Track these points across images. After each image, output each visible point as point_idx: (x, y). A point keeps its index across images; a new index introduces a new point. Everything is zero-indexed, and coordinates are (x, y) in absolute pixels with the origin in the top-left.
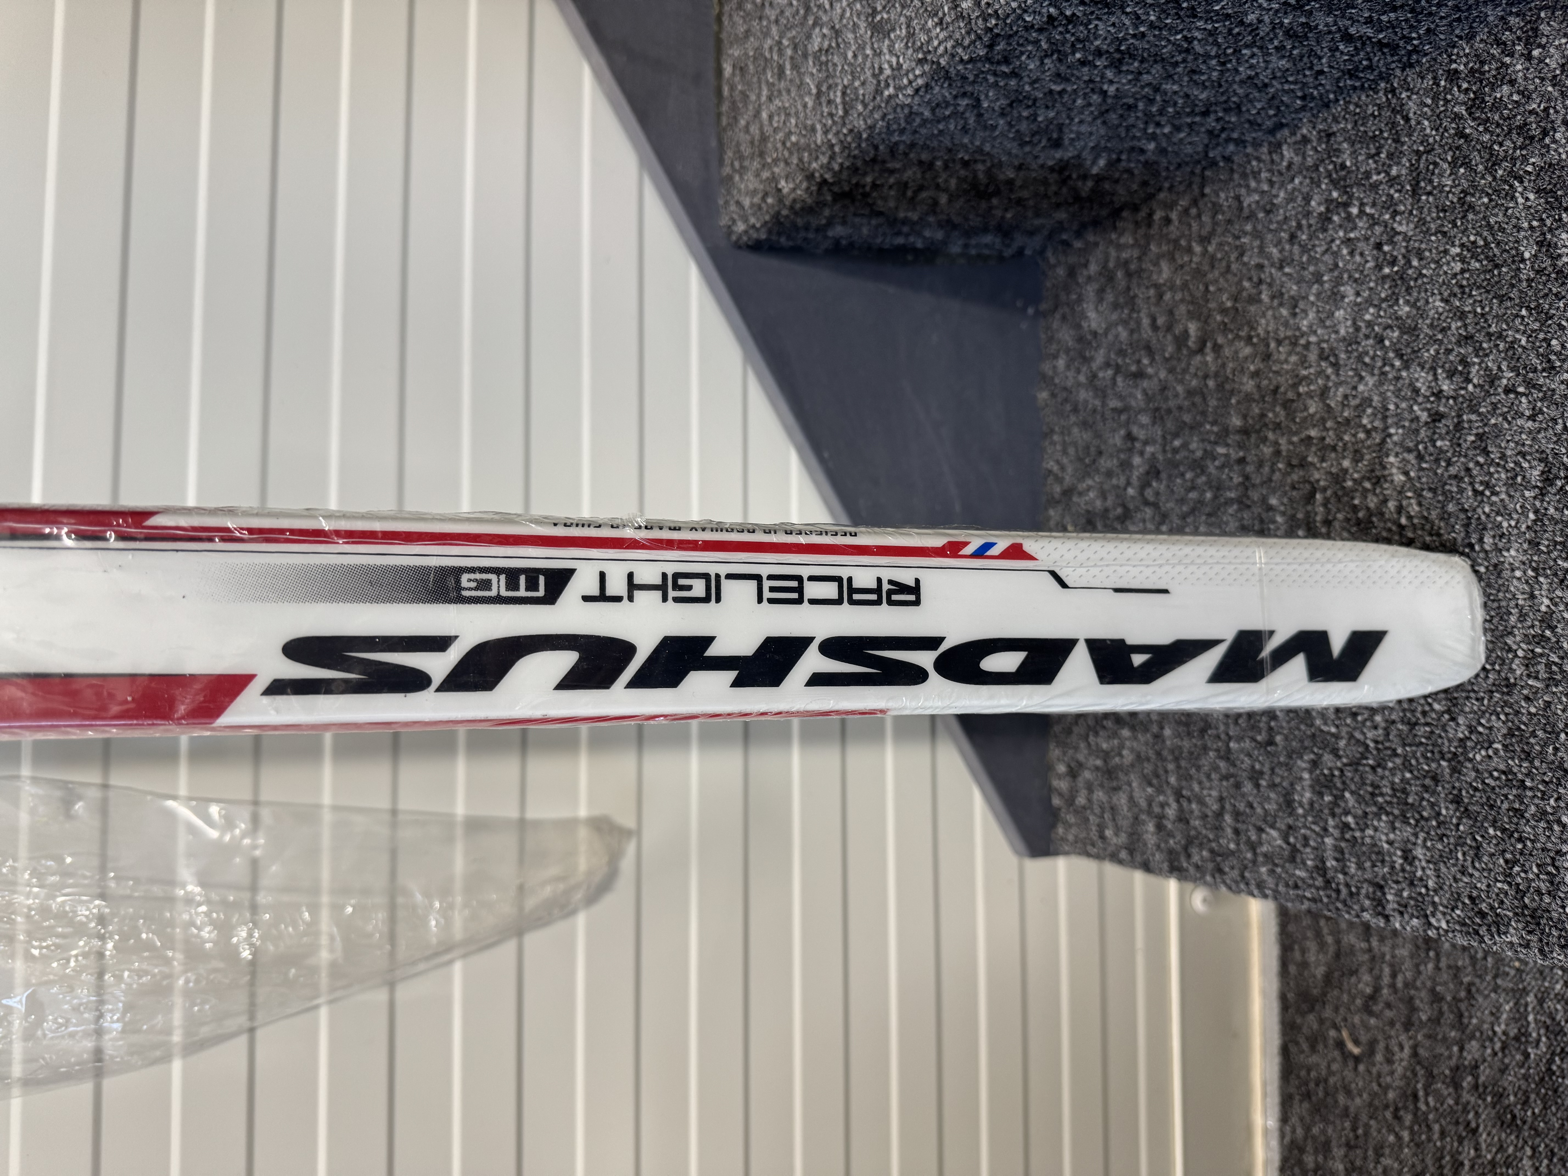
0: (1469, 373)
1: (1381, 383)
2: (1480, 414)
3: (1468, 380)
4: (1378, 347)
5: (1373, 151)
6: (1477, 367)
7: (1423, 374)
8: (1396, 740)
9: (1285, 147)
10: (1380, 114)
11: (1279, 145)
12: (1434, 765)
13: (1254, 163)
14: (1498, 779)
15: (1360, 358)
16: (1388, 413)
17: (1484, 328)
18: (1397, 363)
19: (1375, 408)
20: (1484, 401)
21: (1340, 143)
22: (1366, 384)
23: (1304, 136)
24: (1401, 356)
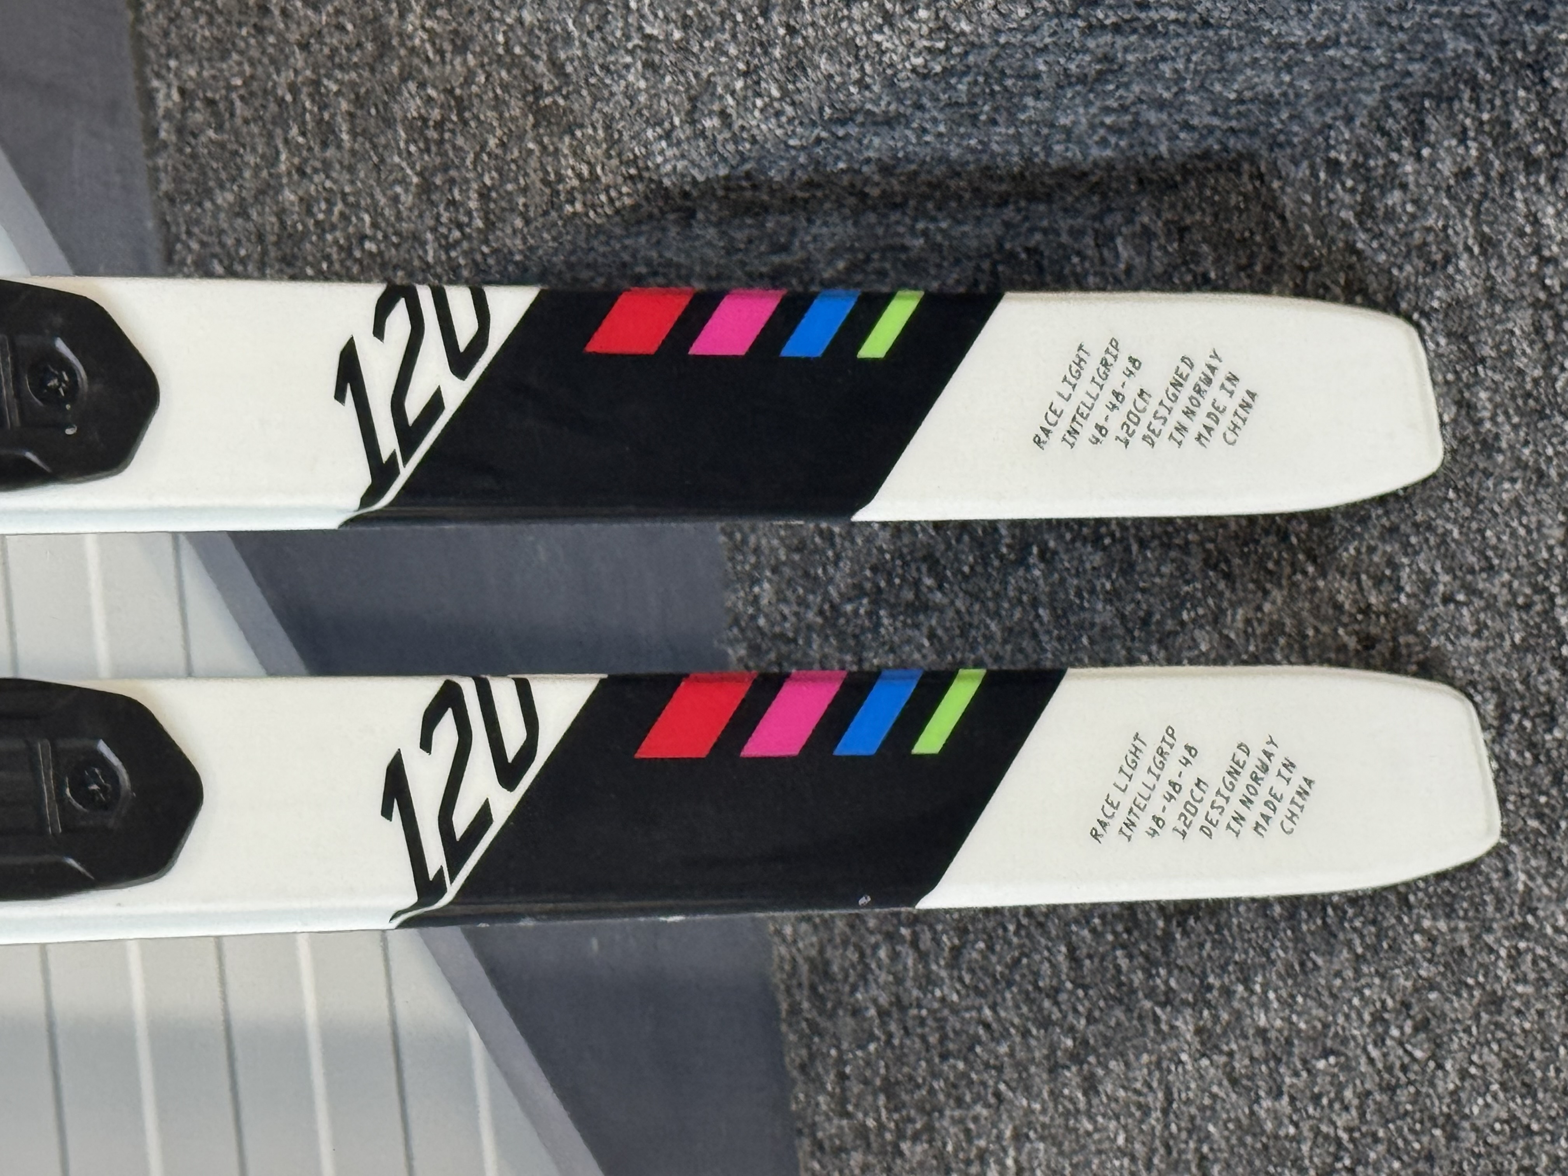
0: (1399, 579)
1: (1293, 599)
2: (1417, 634)
3: (1399, 589)
4: (1283, 546)
5: (1244, 261)
6: (1407, 570)
7: (1345, 583)
8: (1375, 1118)
9: (1119, 241)
10: (1247, 209)
11: (1111, 237)
12: (1425, 1139)
13: (1075, 260)
14: (1502, 1132)
15: (1261, 564)
16: (1307, 643)
17: (1408, 516)
18: (1311, 569)
19: (1290, 636)
20: (1421, 615)
21: (1197, 244)
22: (1274, 603)
23: (1143, 226)
24: (1312, 558)
